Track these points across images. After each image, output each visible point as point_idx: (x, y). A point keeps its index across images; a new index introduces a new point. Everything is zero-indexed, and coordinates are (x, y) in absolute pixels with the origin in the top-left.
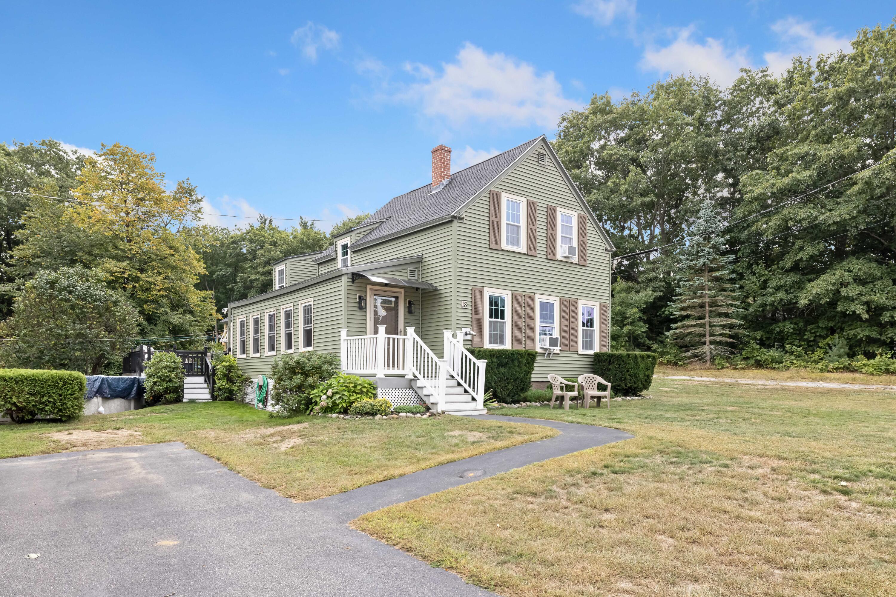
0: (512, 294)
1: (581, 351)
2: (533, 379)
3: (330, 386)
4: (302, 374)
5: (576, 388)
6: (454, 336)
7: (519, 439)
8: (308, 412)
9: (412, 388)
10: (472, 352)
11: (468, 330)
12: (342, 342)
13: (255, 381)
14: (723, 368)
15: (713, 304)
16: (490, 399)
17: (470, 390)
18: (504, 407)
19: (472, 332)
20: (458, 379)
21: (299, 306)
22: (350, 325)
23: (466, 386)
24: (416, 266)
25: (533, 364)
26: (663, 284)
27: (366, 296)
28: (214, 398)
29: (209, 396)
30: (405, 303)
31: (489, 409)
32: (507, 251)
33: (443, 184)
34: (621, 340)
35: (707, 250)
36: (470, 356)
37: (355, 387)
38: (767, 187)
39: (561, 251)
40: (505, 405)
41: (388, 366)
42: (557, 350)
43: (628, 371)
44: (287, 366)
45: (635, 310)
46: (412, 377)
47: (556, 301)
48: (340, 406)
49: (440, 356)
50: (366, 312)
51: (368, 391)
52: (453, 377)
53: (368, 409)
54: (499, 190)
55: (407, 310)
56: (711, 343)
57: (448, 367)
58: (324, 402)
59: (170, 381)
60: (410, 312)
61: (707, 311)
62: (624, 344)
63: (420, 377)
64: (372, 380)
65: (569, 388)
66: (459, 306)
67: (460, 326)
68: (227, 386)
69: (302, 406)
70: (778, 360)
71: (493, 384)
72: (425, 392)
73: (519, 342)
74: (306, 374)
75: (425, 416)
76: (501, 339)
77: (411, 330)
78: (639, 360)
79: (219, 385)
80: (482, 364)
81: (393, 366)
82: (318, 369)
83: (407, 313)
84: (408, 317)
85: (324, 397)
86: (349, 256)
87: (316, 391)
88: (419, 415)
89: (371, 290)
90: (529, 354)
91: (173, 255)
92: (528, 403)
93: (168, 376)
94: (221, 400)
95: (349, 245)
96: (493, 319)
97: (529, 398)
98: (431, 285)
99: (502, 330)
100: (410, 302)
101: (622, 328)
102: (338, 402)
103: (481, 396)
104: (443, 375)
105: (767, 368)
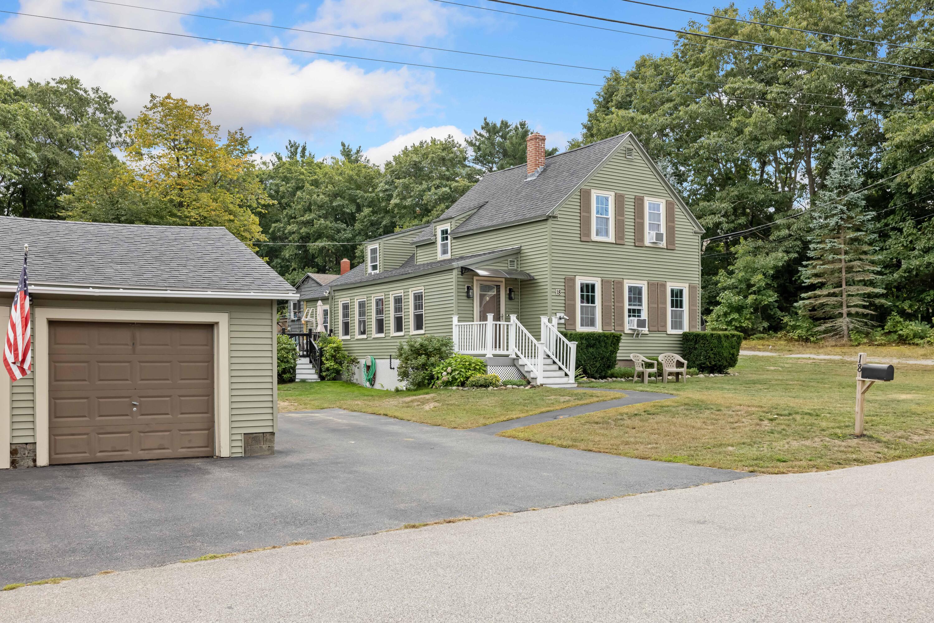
0: (602, 281)
1: (670, 331)
2: (618, 358)
3: (450, 364)
4: (425, 354)
5: (656, 365)
6: (550, 321)
7: (595, 399)
8: (431, 386)
9: (515, 366)
10: (565, 335)
11: (562, 315)
12: (454, 327)
13: (363, 362)
14: (859, 344)
15: (849, 270)
16: (580, 375)
17: (563, 367)
18: (592, 382)
19: (565, 317)
20: (554, 357)
21: (410, 293)
22: (460, 312)
23: (560, 364)
24: (515, 256)
25: (618, 344)
26: (799, 243)
27: (473, 286)
28: (322, 378)
29: (316, 377)
30: (506, 291)
31: (579, 383)
32: (597, 242)
33: (538, 172)
34: (745, 312)
35: (840, 207)
36: (563, 338)
37: (470, 365)
38: (909, 134)
39: (649, 238)
40: (593, 380)
41: (496, 347)
42: (645, 330)
43: (712, 350)
44: (413, 349)
45: (760, 276)
46: (515, 357)
47: (644, 285)
48: (459, 380)
49: (539, 339)
50: (473, 300)
51: (480, 368)
52: (548, 356)
53: (482, 382)
54: (589, 188)
55: (507, 296)
56: (849, 314)
57: (545, 348)
58: (445, 377)
59: (288, 362)
60: (510, 298)
61: (844, 277)
62: (748, 316)
63: (522, 356)
64: (482, 359)
65: (650, 365)
66: (554, 294)
67: (555, 312)
68: (336, 367)
69: (426, 381)
70: (922, 334)
71: (583, 362)
72: (526, 369)
73: (609, 324)
74: (428, 355)
75: (527, 388)
76: (592, 323)
77: (513, 317)
78: (723, 339)
79: (328, 365)
80: (573, 346)
81: (500, 347)
82: (438, 351)
83: (507, 300)
84: (508, 303)
85: (445, 373)
86: (449, 241)
87: (437, 368)
88: (522, 387)
89: (477, 280)
90: (614, 336)
91: (233, 221)
92: (614, 379)
93: (286, 358)
94: (329, 380)
95: (449, 232)
96: (585, 304)
97: (616, 375)
98: (528, 274)
99: (593, 314)
100: (510, 290)
101: (746, 297)
102: (457, 377)
103: (572, 372)
104: (541, 355)
105: (909, 344)
